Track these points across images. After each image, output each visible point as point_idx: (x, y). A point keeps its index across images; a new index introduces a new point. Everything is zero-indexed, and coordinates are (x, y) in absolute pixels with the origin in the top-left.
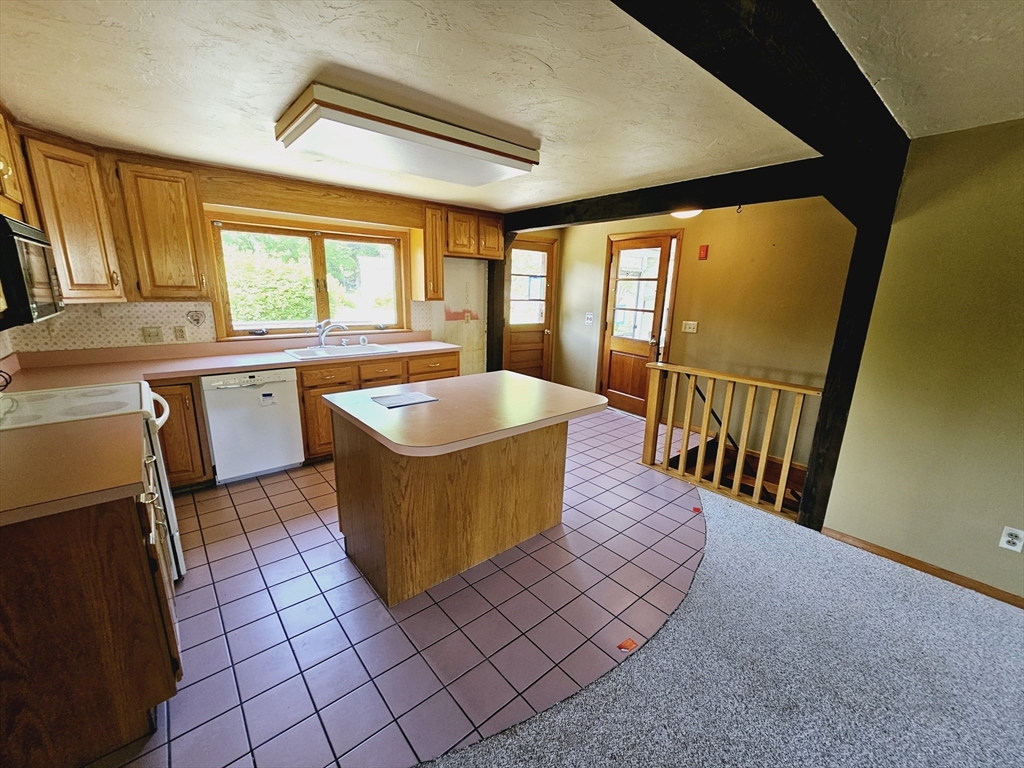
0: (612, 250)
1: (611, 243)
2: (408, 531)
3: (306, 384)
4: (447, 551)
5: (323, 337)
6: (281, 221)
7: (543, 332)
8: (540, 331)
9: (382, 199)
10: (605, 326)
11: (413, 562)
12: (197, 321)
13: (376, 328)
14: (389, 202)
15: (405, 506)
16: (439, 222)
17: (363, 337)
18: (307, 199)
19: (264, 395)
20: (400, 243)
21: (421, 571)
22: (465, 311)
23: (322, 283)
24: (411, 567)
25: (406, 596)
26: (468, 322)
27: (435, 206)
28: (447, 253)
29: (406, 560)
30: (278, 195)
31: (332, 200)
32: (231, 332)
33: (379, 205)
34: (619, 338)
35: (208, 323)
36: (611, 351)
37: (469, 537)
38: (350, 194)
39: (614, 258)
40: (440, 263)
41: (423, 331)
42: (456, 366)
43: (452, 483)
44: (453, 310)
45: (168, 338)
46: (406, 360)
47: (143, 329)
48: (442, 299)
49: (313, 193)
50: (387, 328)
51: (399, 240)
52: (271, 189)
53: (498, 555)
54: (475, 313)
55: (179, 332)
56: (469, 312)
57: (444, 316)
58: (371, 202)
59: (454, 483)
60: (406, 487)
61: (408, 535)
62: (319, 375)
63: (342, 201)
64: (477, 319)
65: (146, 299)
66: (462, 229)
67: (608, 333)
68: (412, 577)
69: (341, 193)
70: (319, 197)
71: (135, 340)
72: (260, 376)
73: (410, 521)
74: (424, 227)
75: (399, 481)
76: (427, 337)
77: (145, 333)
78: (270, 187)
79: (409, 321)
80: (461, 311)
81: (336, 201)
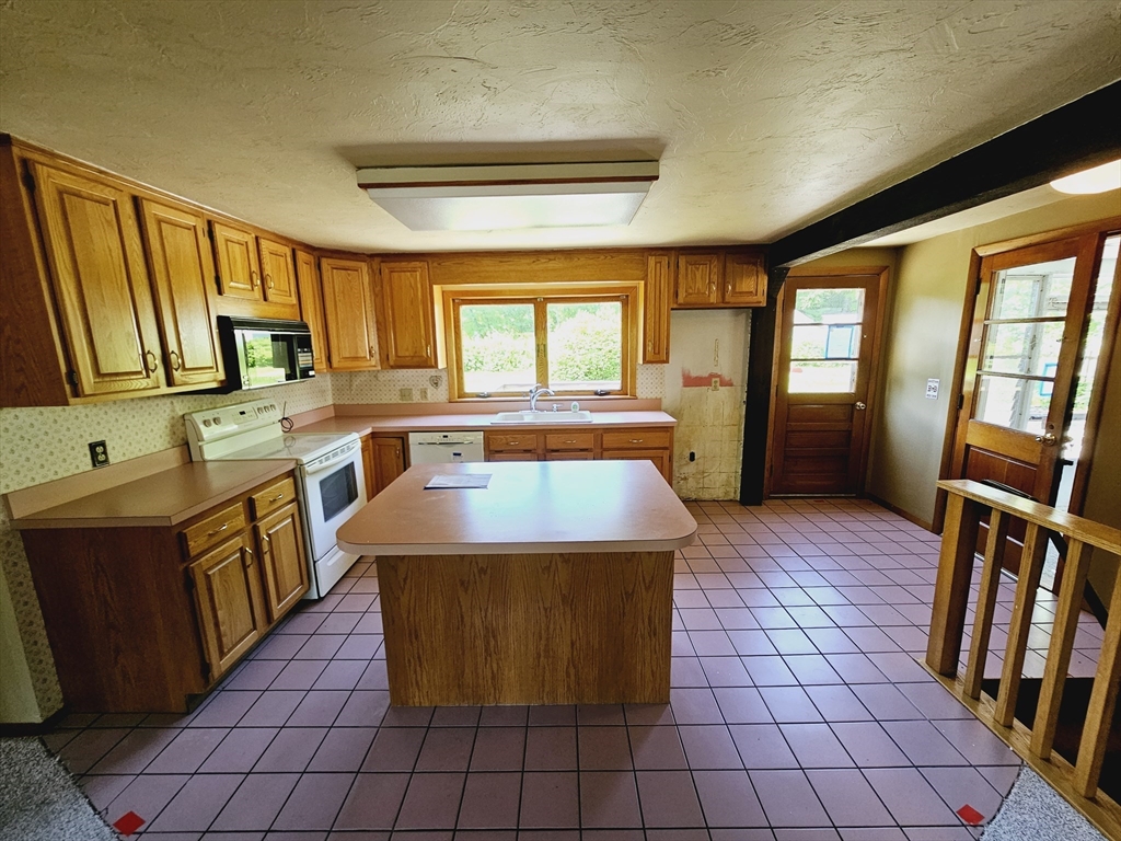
0: (981, 273)
1: (977, 261)
2: (410, 631)
3: (492, 448)
4: (463, 672)
5: (533, 403)
6: (501, 291)
7: (854, 405)
8: (844, 404)
9: (594, 256)
10: (958, 400)
11: (418, 668)
12: (436, 384)
13: (596, 394)
14: (603, 257)
15: (404, 599)
16: (664, 271)
17: (575, 403)
18: (519, 268)
19: (455, 454)
20: (627, 299)
21: (429, 681)
22: (712, 376)
23: (542, 347)
24: (415, 672)
25: (411, 702)
26: (716, 389)
27: (661, 252)
28: (675, 306)
29: (409, 660)
30: (492, 269)
31: (543, 264)
32: (462, 395)
33: (591, 262)
34: (983, 425)
35: (444, 386)
36: (968, 446)
37: (495, 666)
38: (559, 256)
39: (984, 287)
40: (664, 318)
41: (651, 399)
42: (667, 445)
43: (466, 592)
44: (694, 374)
45: (416, 398)
46: (601, 432)
47: (401, 390)
48: (667, 362)
49: (523, 261)
50: (607, 393)
51: (627, 296)
52: (488, 265)
53: (543, 705)
54: (727, 378)
55: (424, 393)
56: (719, 376)
57: (680, 381)
58: (582, 260)
59: (470, 592)
60: (405, 580)
61: (410, 635)
62: (504, 441)
63: (552, 265)
64: (731, 385)
65: (392, 367)
66: (698, 275)
67: (964, 413)
68: (417, 683)
69: (552, 257)
70: (528, 264)
71: (395, 399)
72: (453, 437)
73: (411, 619)
74: (645, 278)
75: (396, 572)
76: (655, 406)
77: (403, 396)
78: (486, 261)
79: (634, 387)
80: (707, 375)
81: (545, 265)
